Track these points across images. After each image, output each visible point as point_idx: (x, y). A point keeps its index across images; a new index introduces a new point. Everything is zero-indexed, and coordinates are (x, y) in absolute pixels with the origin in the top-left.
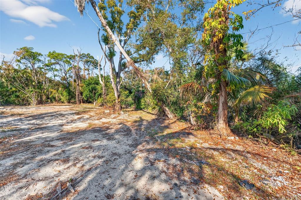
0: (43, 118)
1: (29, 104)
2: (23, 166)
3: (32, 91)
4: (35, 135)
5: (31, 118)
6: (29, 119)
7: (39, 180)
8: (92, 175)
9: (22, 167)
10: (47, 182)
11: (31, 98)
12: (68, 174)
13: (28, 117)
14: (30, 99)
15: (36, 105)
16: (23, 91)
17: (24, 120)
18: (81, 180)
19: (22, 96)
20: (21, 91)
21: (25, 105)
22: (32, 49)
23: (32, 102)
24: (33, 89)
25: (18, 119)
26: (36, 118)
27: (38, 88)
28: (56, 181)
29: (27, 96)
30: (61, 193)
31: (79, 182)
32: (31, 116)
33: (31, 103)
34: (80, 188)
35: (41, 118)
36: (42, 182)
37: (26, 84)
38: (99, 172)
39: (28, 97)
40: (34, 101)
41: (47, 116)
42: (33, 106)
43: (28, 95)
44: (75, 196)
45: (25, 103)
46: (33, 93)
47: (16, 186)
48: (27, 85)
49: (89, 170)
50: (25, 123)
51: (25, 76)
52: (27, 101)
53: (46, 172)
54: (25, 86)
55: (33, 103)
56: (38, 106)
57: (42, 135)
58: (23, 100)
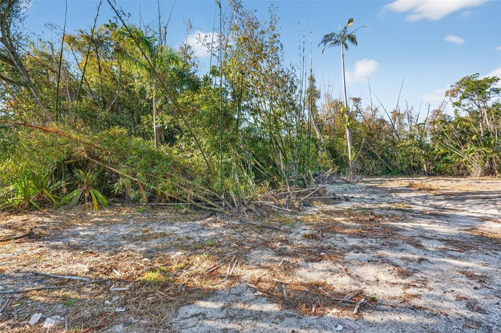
0: (464, 199)
1: (469, 174)
2: (358, 252)
3: (471, 152)
4: (417, 223)
5: (442, 197)
6: (438, 197)
7: (350, 275)
8: (410, 318)
9: (355, 253)
10: (353, 281)
11: (471, 164)
12: (380, 291)
13: (439, 195)
14: (470, 166)
15: (480, 176)
16: (457, 152)
17: (431, 199)
18: (383, 310)
19: (457, 161)
20: (454, 153)
21: (462, 175)
22: (477, 75)
23: (473, 170)
24: (474, 148)
25: (422, 196)
26: (450, 199)
27: (485, 145)
28: (360, 287)
29: (464, 159)
30: (344, 302)
31: (378, 310)
32: (444, 194)
33: (471, 172)
34: (368, 317)
35: (459, 199)
36: (349, 277)
37: (462, 141)
38: (426, 324)
39: (465, 162)
40: (476, 169)
41: (474, 198)
42: (475, 178)
43: (466, 158)
44: (350, 318)
45: (462, 172)
46: (473, 156)
47: (331, 266)
48: (464, 143)
49: (415, 309)
50: (428, 203)
51: (458, 127)
52: (465, 168)
53: (366, 272)
54: (460, 145)
55: (476, 173)
56: (485, 178)
57: (428, 225)
58: (458, 168)
